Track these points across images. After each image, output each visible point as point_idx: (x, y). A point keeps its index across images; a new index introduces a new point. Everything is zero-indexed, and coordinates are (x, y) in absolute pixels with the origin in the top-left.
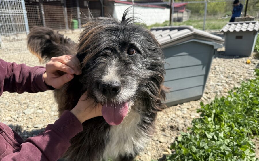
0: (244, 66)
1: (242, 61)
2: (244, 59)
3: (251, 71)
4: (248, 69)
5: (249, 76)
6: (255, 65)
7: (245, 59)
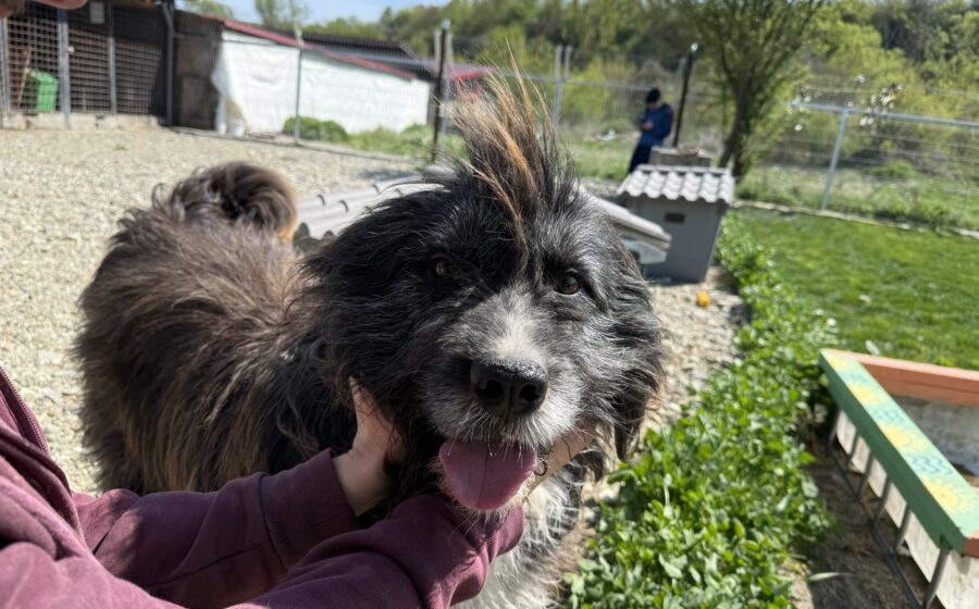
0: (692, 313)
1: (684, 295)
2: (687, 288)
3: (712, 330)
4: (705, 323)
5: (713, 350)
6: (722, 314)
7: (692, 291)
